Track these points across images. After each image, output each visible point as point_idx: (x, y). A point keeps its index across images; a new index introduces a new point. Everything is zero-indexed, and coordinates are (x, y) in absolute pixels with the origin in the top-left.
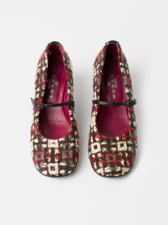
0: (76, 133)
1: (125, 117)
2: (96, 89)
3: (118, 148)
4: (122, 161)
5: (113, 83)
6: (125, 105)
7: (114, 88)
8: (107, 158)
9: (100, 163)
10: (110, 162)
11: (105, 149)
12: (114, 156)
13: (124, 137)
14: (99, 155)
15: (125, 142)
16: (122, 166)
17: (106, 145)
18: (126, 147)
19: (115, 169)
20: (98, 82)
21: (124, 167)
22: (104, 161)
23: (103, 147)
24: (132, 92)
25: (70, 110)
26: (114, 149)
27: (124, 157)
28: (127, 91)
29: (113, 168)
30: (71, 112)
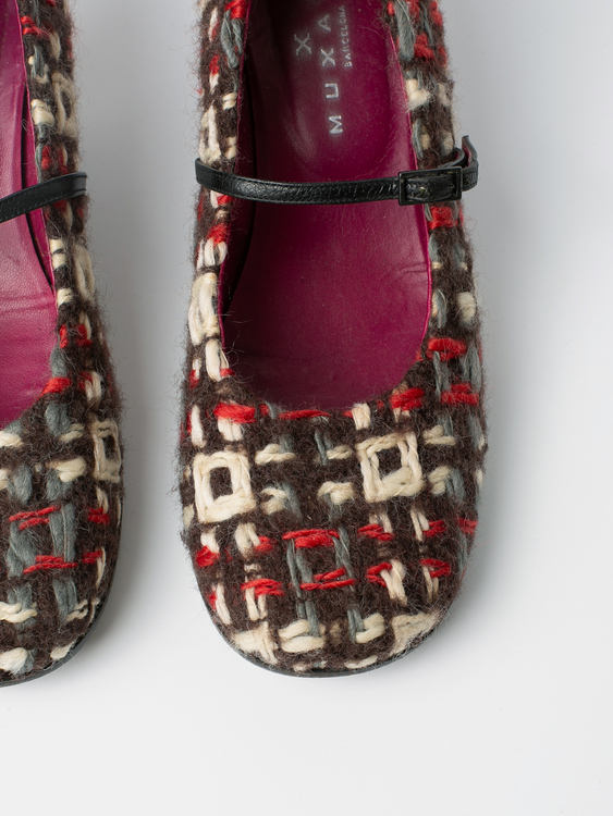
0: (94, 390)
1: (404, 251)
2: (212, 91)
3: (367, 485)
4: (389, 569)
5: (330, 40)
6: (405, 200)
7: (335, 73)
8: (295, 560)
9: (249, 596)
10: (316, 590)
11: (278, 497)
12: (341, 545)
13: (401, 404)
14: (246, 538)
15: (412, 439)
16: (389, 609)
17: (286, 465)
18: (416, 470)
19: (345, 632)
20: (225, 44)
21: (407, 610)
22: (278, 576)
23: (271, 483)
24: (449, 97)
25: (57, 236)
26: (336, 492)
27: (403, 545)
28: (415, 94)
29: (336, 628)
30: (60, 251)
